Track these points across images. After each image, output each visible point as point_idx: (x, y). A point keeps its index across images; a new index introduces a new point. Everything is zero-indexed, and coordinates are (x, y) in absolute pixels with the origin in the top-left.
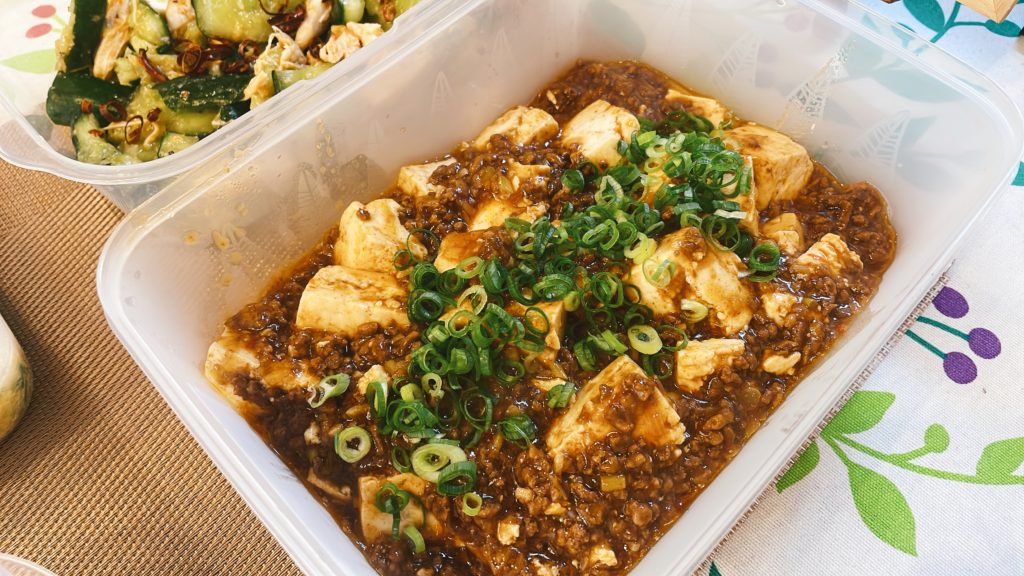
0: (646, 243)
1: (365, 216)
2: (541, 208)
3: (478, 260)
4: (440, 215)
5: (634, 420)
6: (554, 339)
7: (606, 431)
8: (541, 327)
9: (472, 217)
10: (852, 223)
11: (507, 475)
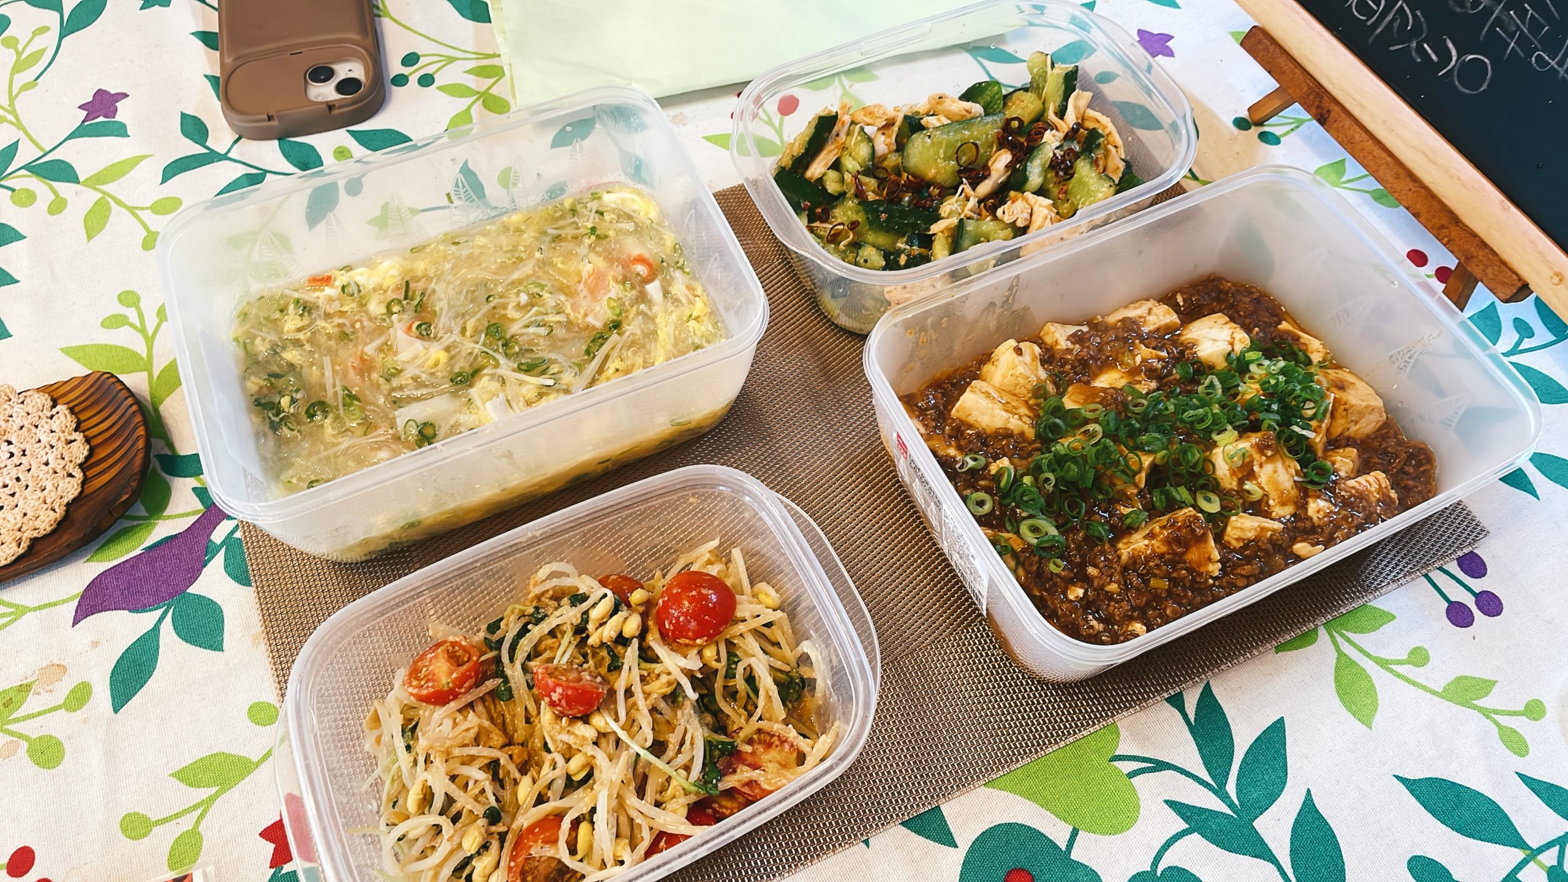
0: (1231, 433)
1: (1019, 351)
2: (1153, 385)
3: (1099, 406)
4: (1073, 367)
5: (1187, 547)
6: (1141, 480)
7: (1164, 549)
8: (1135, 468)
9: (1095, 376)
10: (1402, 471)
11: (1083, 557)
